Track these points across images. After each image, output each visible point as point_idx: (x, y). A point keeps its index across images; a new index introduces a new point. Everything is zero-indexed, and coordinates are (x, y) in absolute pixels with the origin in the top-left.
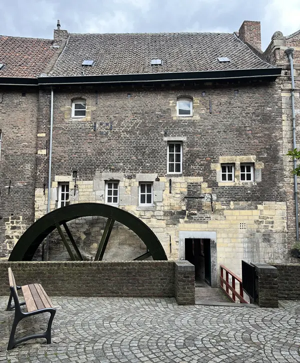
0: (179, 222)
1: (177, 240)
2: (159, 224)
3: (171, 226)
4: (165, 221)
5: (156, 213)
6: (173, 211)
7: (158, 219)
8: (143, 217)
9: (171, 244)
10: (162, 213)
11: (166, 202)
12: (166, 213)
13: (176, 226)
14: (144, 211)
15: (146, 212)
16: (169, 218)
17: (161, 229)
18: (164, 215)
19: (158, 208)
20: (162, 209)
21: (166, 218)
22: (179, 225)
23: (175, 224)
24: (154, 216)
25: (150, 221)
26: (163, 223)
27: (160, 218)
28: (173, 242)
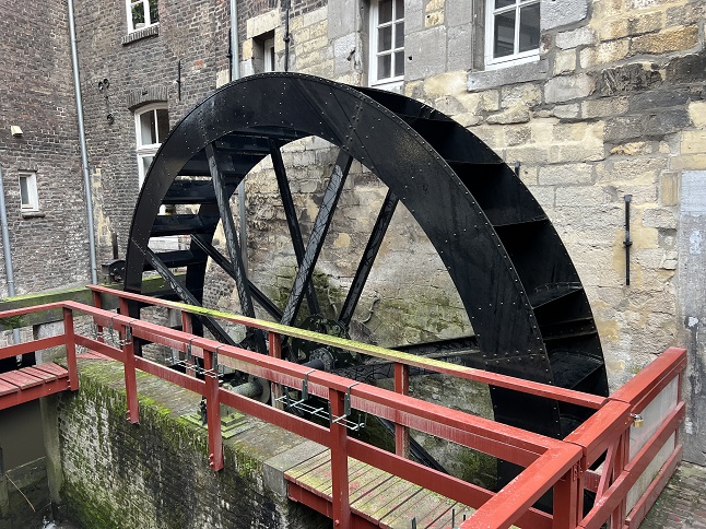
0: (683, 121)
1: (666, 222)
2: (566, 143)
3: (632, 148)
4: (601, 125)
5: (551, 91)
6: (647, 64)
7: (564, 121)
8: (493, 118)
9: (628, 245)
10: (583, 85)
11: (607, 22)
12: (604, 84)
13: (664, 147)
14: (499, 88)
15: (505, 92)
16: (621, 105)
17: (580, 167)
18: (597, 94)
19: (563, 62)
20: (584, 63)
21: (605, 108)
22: (687, 137)
23: (660, 138)
24: (545, 106)
25: (526, 135)
26: (589, 139)
27: (572, 112)
28: (644, 233)
